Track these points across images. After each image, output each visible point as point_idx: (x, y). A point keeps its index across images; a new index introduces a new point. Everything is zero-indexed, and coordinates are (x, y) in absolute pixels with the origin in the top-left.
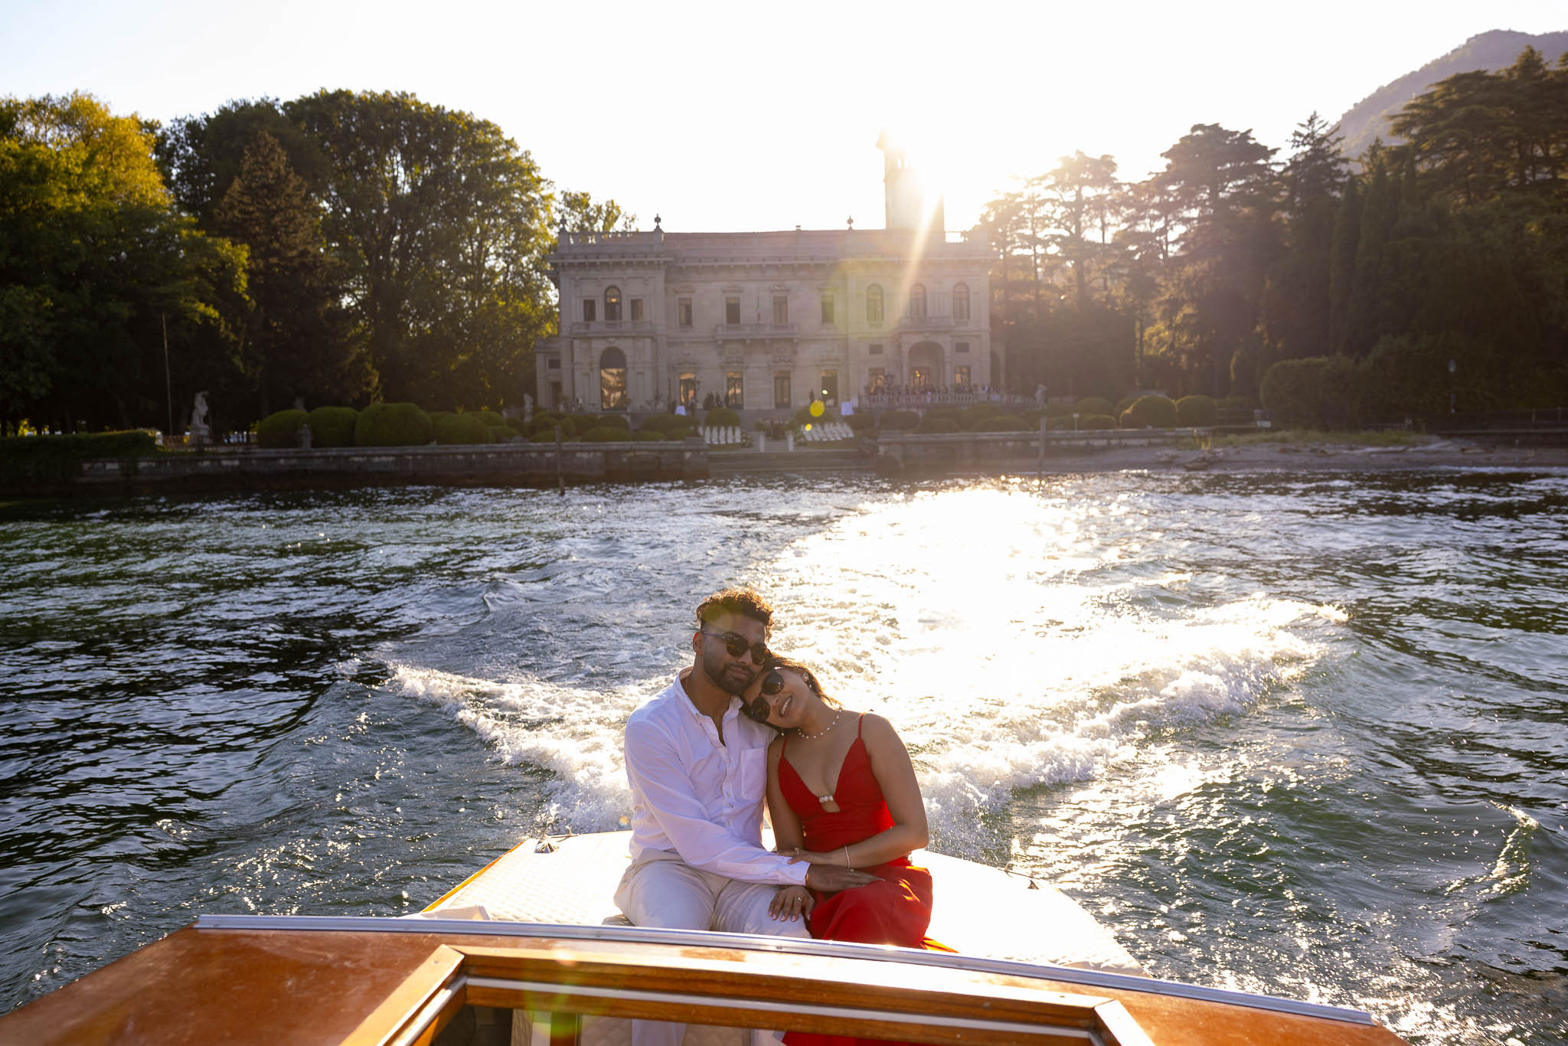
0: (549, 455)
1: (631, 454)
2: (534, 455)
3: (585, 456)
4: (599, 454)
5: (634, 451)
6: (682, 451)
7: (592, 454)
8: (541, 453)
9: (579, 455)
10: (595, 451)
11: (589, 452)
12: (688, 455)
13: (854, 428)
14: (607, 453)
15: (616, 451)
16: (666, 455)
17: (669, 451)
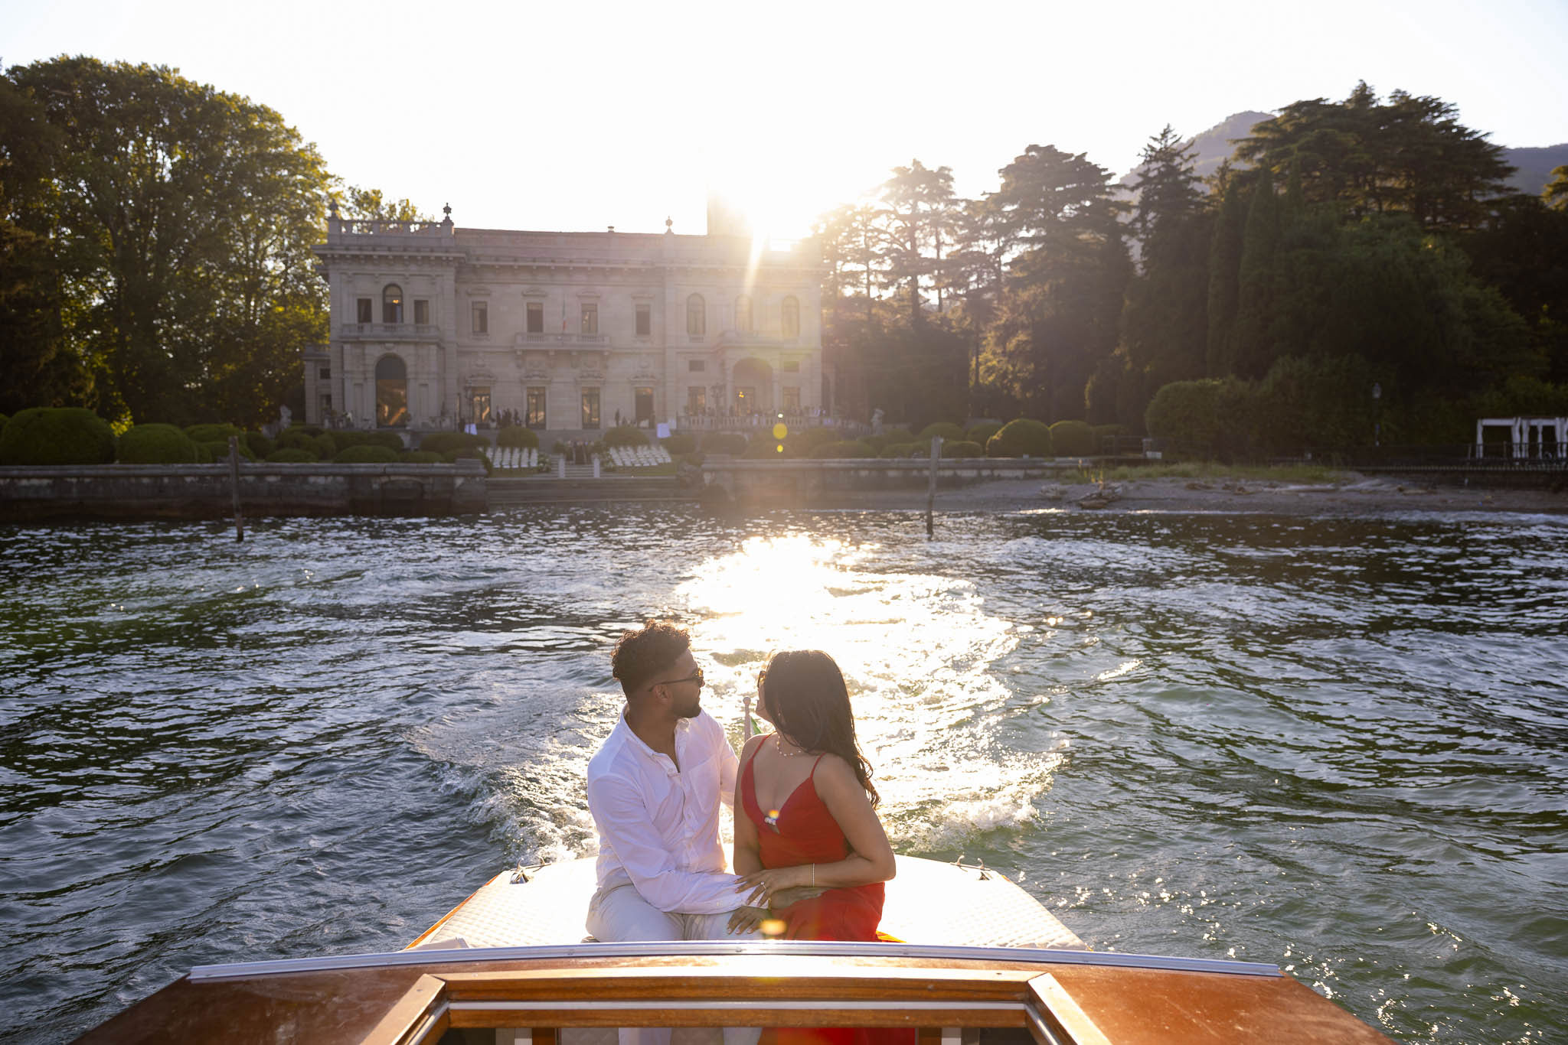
0: (272, 479)
1: (385, 479)
2: (251, 479)
3: (321, 480)
4: (340, 479)
5: (389, 475)
6: (453, 477)
7: (330, 479)
8: (260, 476)
9: (312, 479)
10: (335, 475)
11: (326, 475)
12: (459, 481)
13: (671, 452)
14: (351, 478)
15: (362, 475)
16: (431, 480)
17: (434, 476)
